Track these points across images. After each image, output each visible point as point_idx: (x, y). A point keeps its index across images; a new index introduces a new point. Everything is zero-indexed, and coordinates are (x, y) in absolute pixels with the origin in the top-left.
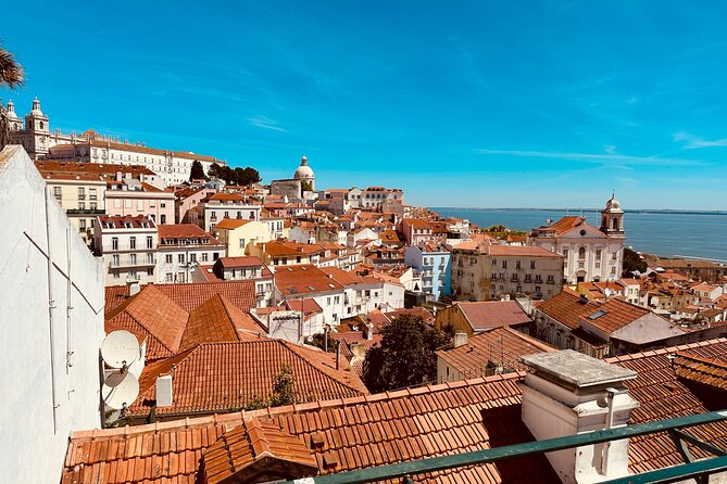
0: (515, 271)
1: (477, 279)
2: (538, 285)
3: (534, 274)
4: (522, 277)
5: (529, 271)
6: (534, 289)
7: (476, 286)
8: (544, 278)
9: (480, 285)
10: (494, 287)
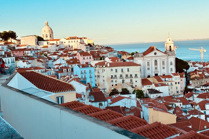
0: (121, 73)
1: (105, 79)
2: (131, 79)
3: (129, 74)
4: (124, 76)
5: (127, 73)
6: (130, 81)
7: (105, 81)
8: (133, 76)
9: (107, 81)
10: (112, 81)
